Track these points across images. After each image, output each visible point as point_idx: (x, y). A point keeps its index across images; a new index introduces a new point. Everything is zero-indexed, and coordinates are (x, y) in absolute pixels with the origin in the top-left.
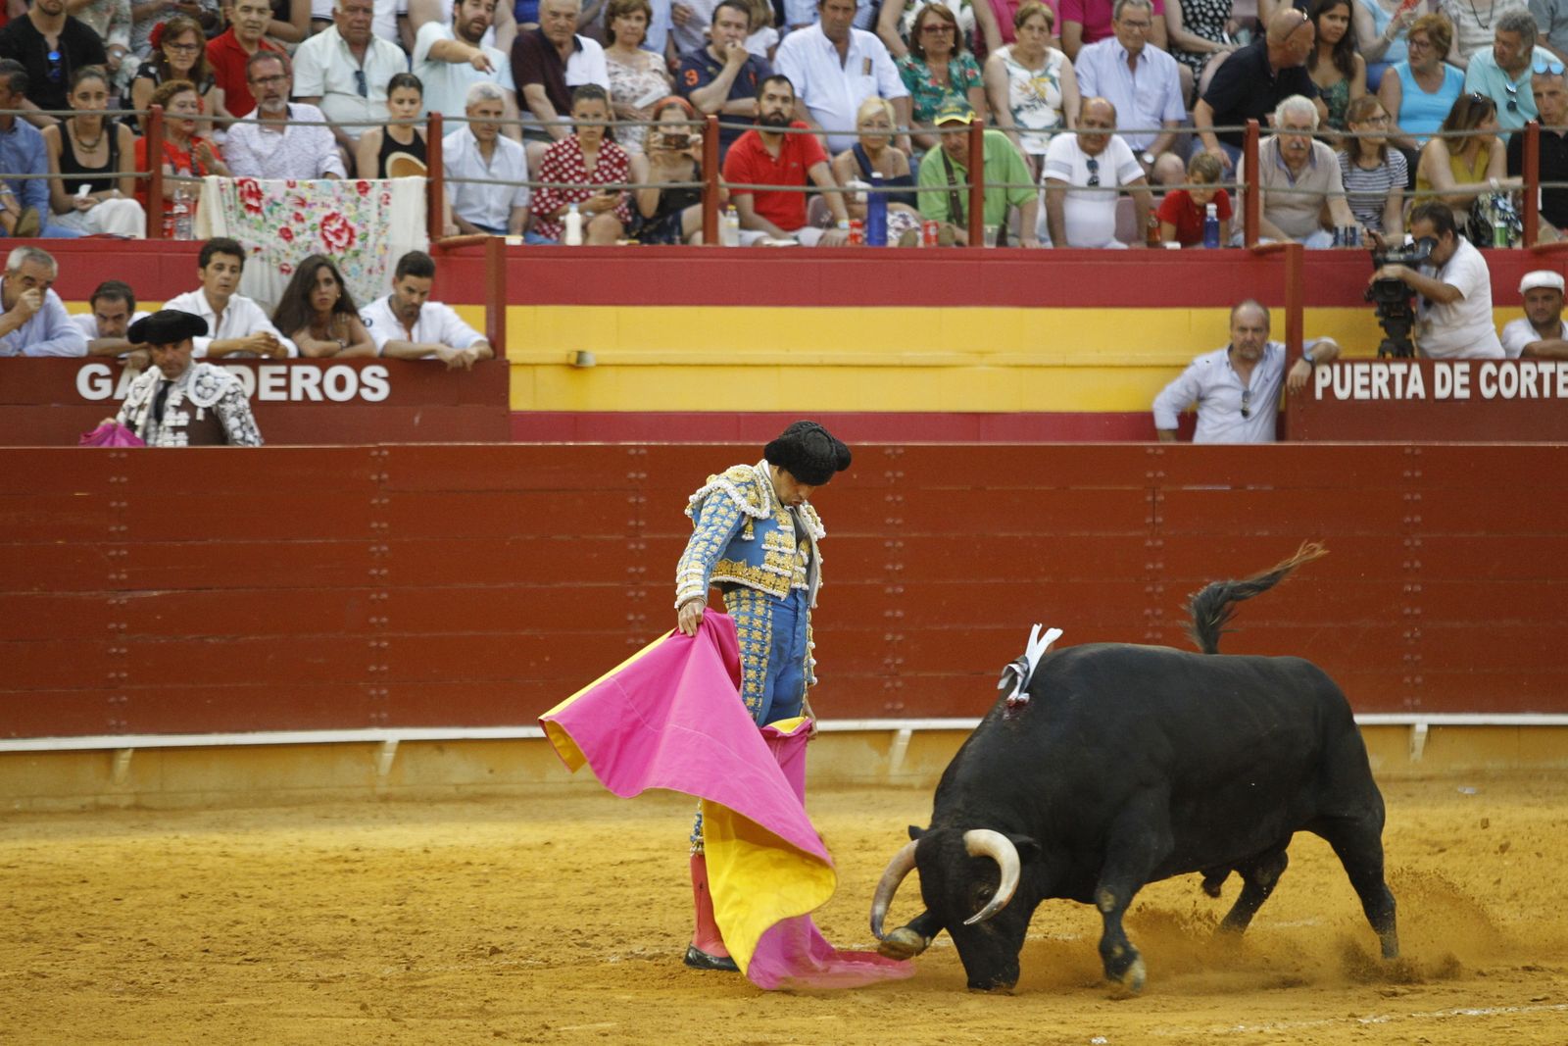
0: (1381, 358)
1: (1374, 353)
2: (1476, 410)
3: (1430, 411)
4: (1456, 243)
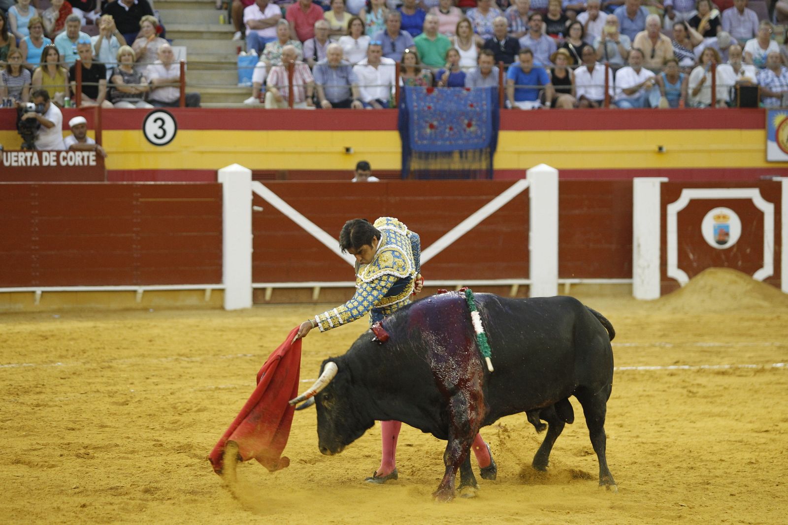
0: (22, 150)
1: (19, 148)
2: (59, 171)
3: (41, 171)
4: (49, 106)
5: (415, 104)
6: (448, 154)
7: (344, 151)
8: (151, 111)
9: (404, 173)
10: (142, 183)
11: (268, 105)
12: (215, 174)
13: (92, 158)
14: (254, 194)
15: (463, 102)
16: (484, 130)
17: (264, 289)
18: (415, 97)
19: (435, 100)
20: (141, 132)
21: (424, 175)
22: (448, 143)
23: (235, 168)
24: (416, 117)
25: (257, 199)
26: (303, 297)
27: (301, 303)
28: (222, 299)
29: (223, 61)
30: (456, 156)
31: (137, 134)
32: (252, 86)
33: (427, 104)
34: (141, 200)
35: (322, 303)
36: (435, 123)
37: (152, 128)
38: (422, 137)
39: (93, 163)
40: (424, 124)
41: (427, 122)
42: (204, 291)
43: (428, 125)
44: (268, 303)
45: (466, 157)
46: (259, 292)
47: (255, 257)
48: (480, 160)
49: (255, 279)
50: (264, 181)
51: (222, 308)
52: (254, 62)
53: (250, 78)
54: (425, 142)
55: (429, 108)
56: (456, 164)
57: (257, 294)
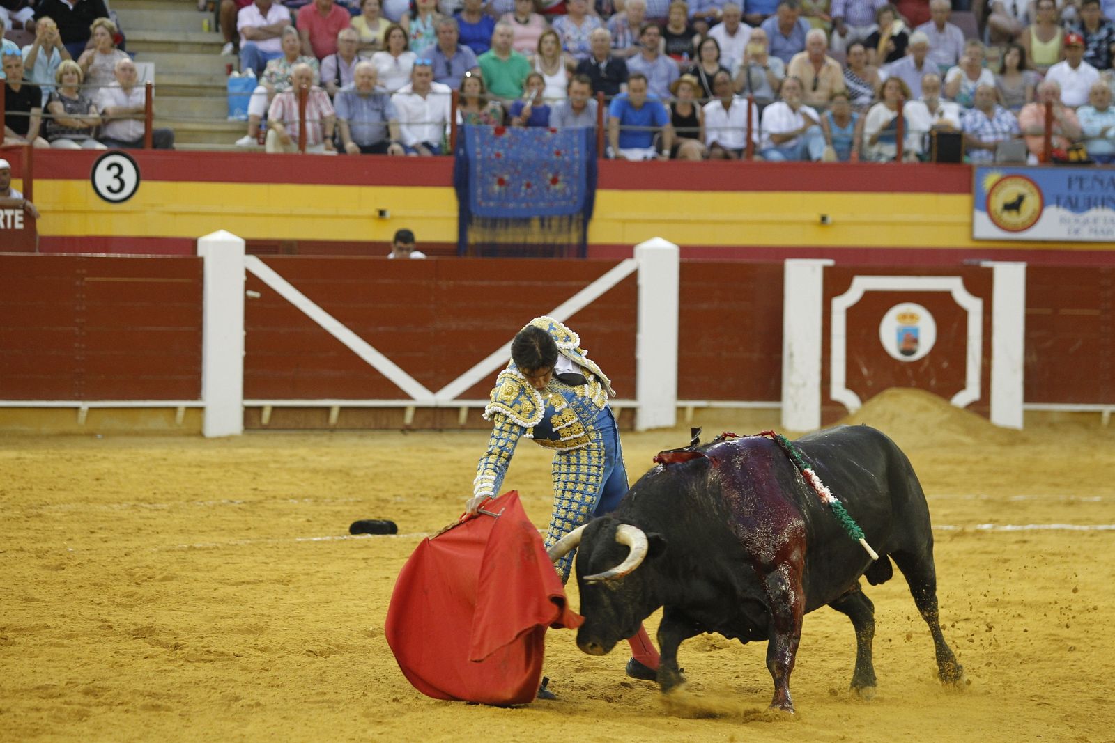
5: (478, 150)
6: (525, 221)
7: (377, 214)
8: (102, 154)
9: (460, 247)
10: (89, 255)
11: (270, 148)
12: (193, 244)
13: (18, 219)
14: (248, 274)
15: (546, 148)
16: (575, 188)
17: (260, 409)
18: (478, 140)
19: (506, 144)
20: (89, 183)
21: (489, 250)
22: (523, 205)
23: (222, 236)
24: (479, 168)
25: (252, 281)
26: (316, 420)
27: (313, 429)
28: (201, 422)
29: (207, 84)
30: (536, 224)
31: (83, 186)
32: (247, 120)
33: (496, 150)
34: (87, 279)
35: (341, 429)
36: (506, 177)
37: (104, 177)
38: (487, 197)
39: (19, 226)
40: (490, 179)
41: (494, 176)
42: (175, 409)
43: (496, 179)
44: (265, 428)
45: (550, 226)
46: (252, 413)
47: (248, 362)
48: (569, 231)
49: (247, 394)
50: (261, 255)
51: (200, 434)
52: (250, 86)
53: (245, 109)
54: (492, 204)
55: (498, 155)
56: (535, 236)
57: (250, 417)
